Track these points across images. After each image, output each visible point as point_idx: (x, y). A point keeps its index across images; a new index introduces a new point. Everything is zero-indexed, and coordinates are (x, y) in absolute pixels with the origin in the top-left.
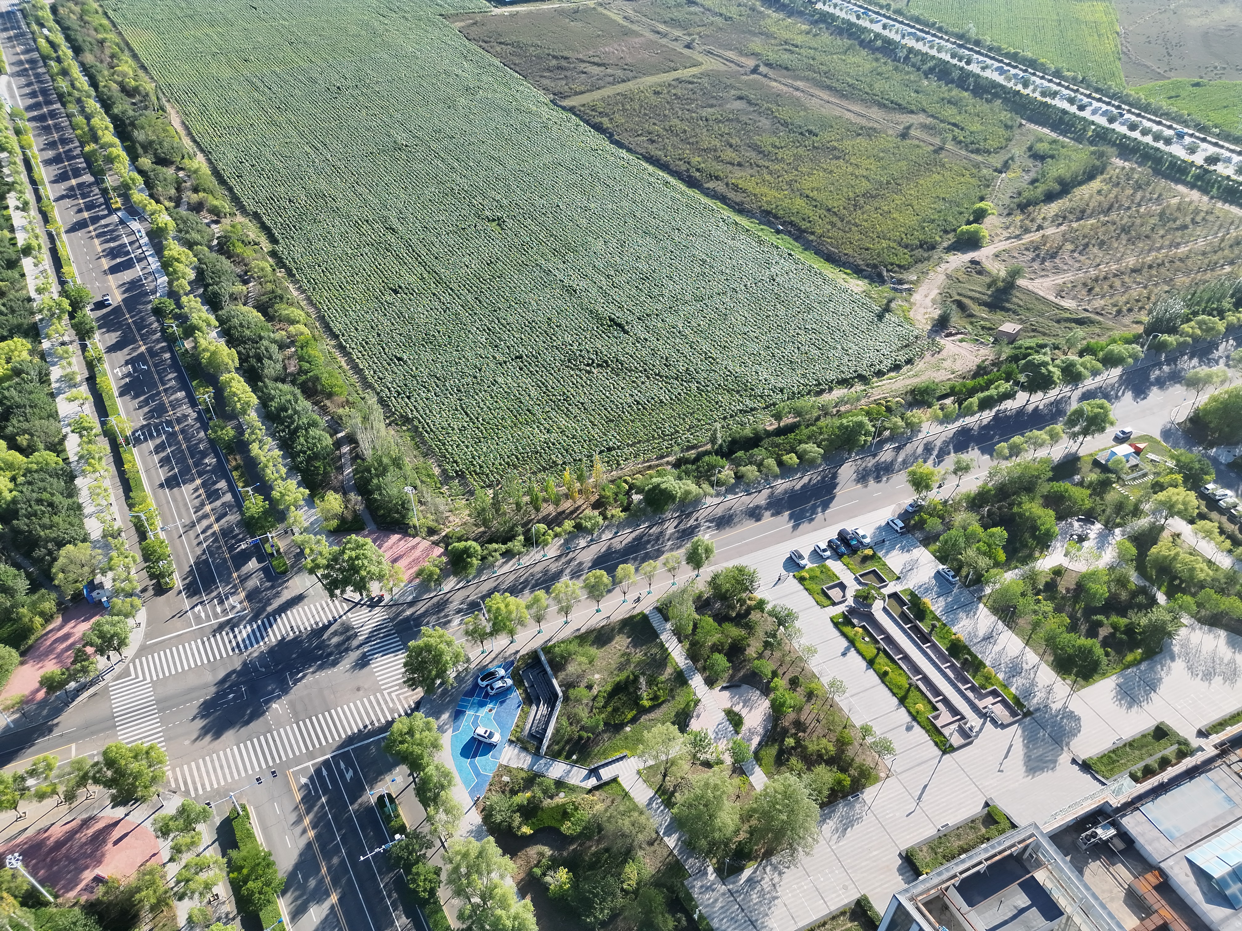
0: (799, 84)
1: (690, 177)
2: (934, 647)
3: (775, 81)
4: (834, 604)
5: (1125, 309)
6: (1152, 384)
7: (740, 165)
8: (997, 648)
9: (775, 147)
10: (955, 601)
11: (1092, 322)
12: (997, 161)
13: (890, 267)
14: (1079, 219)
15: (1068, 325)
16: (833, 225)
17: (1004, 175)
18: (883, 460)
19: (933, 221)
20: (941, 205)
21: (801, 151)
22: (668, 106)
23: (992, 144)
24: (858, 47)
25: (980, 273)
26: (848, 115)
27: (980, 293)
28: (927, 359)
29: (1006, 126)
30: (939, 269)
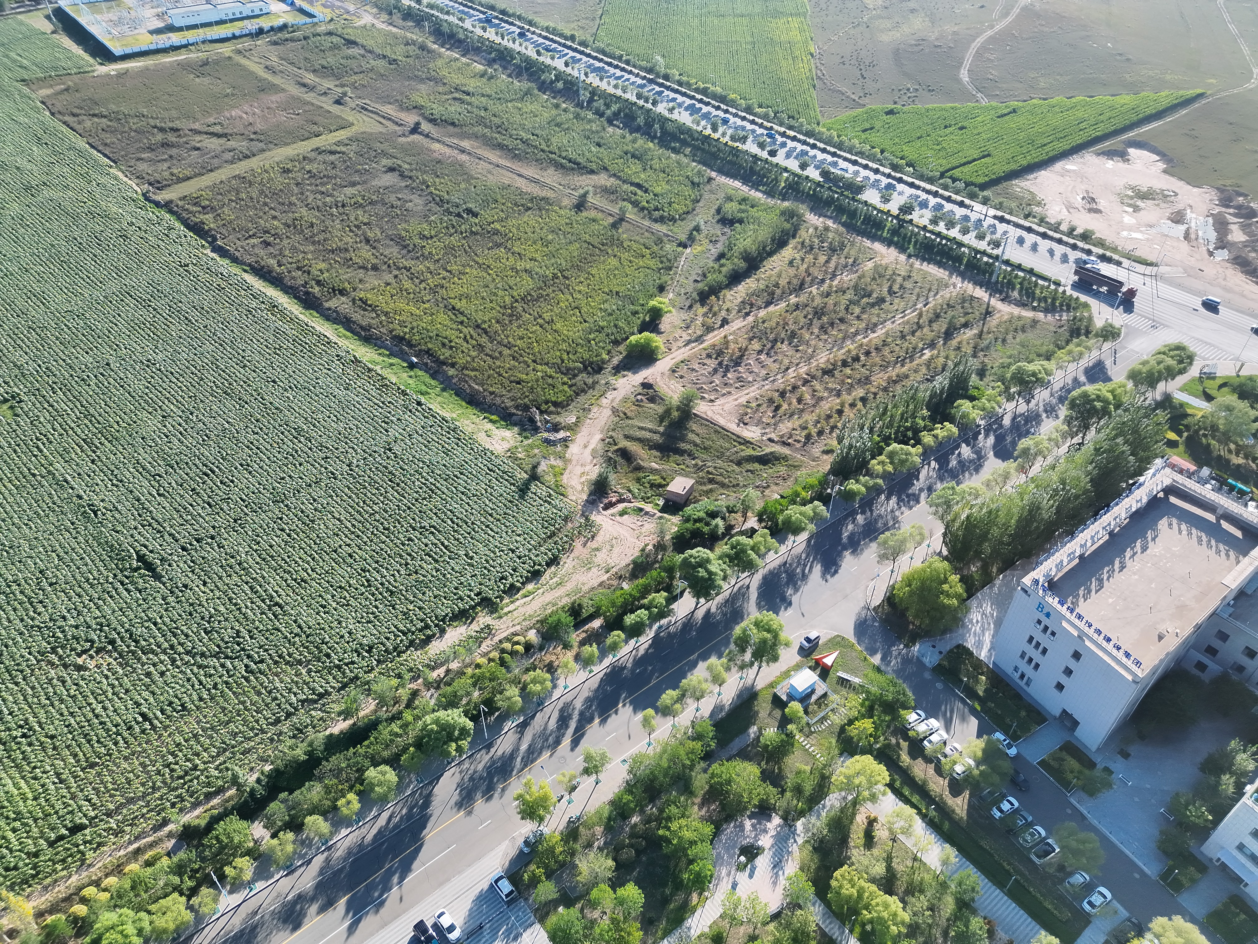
0: (466, 144)
1: (307, 293)
3: (438, 141)
5: (814, 431)
6: (845, 548)
7: (375, 268)
9: (423, 237)
11: (778, 458)
12: (681, 231)
13: (544, 407)
14: (768, 304)
15: (749, 467)
16: (480, 347)
17: (688, 250)
19: (600, 329)
20: (612, 305)
21: (454, 240)
22: (296, 190)
23: (677, 208)
24: (536, 91)
25: (652, 400)
26: (521, 183)
27: (650, 431)
28: (576, 553)
29: (693, 183)
30: (604, 401)
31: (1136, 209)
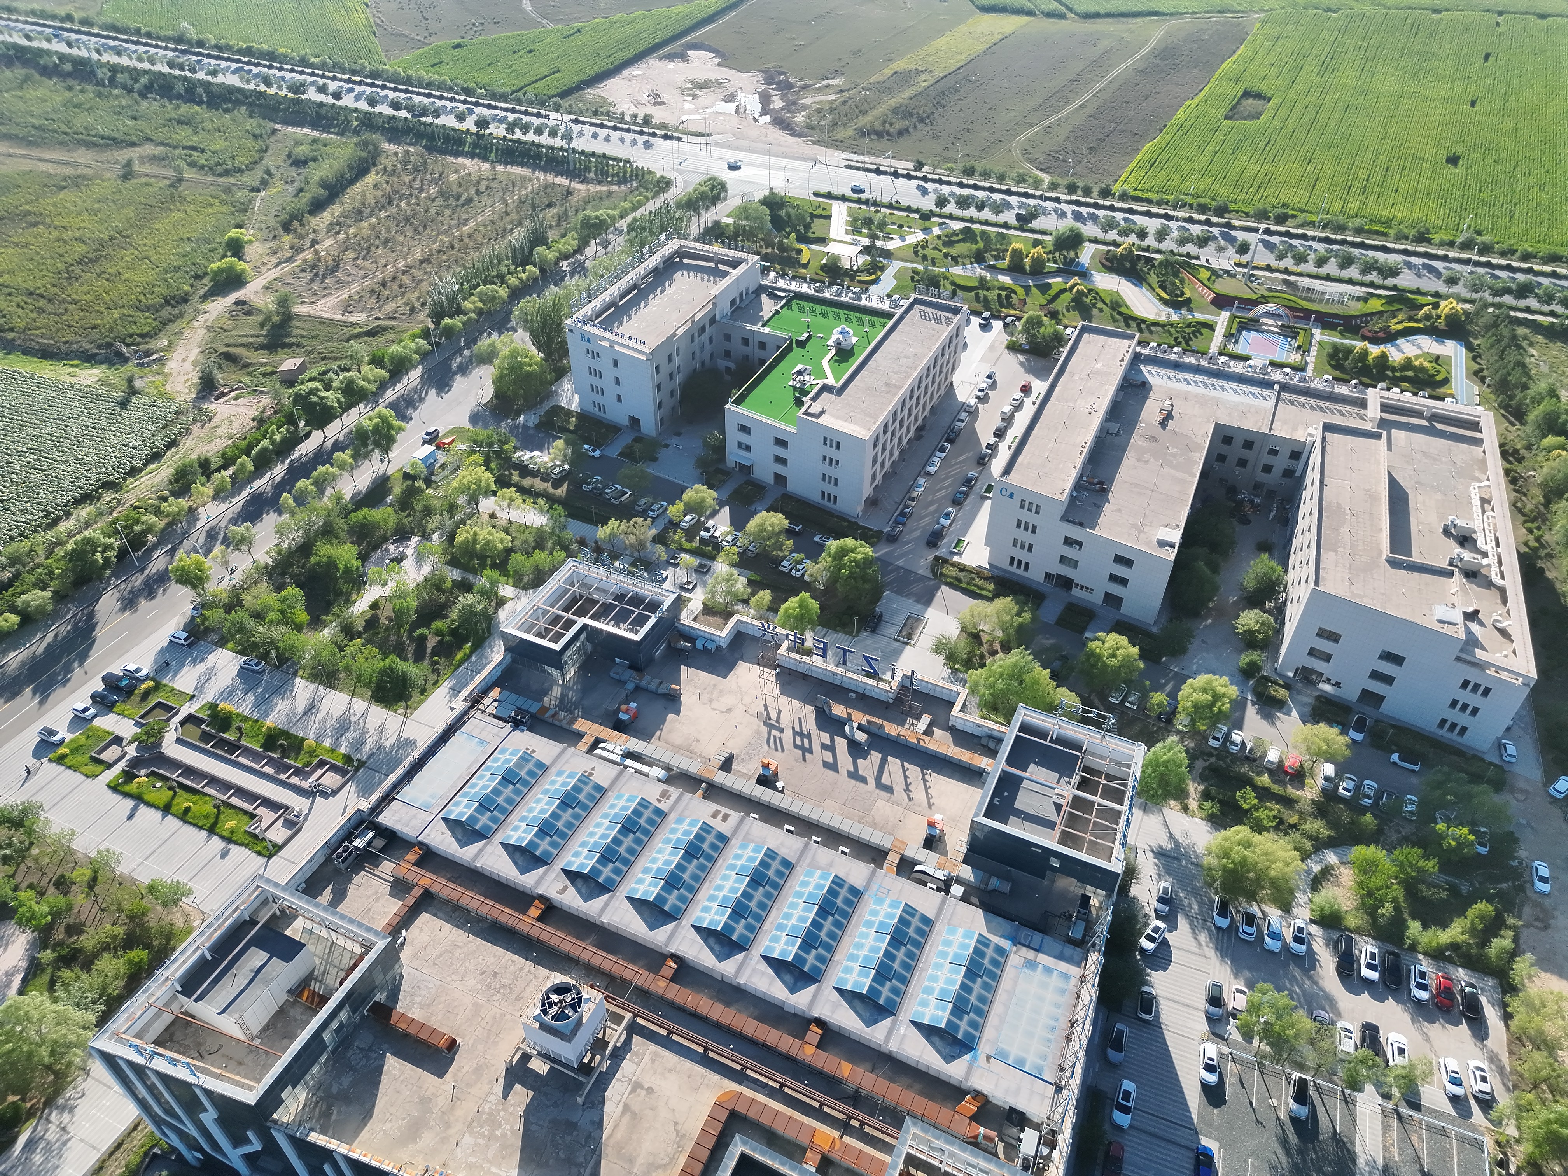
2: (247, 752)
4: (110, 766)
5: (417, 305)
6: (455, 373)
8: (320, 716)
10: (266, 690)
11: (384, 329)
12: (251, 179)
13: (129, 340)
14: (358, 221)
15: (359, 340)
17: (263, 193)
18: (154, 571)
19: (177, 269)
20: (186, 248)
23: (242, 160)
25: (248, 313)
26: (43, 166)
27: (253, 336)
28: (195, 434)
29: (255, 136)
30: (196, 324)
31: (695, 97)
